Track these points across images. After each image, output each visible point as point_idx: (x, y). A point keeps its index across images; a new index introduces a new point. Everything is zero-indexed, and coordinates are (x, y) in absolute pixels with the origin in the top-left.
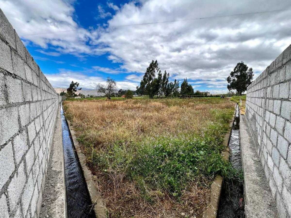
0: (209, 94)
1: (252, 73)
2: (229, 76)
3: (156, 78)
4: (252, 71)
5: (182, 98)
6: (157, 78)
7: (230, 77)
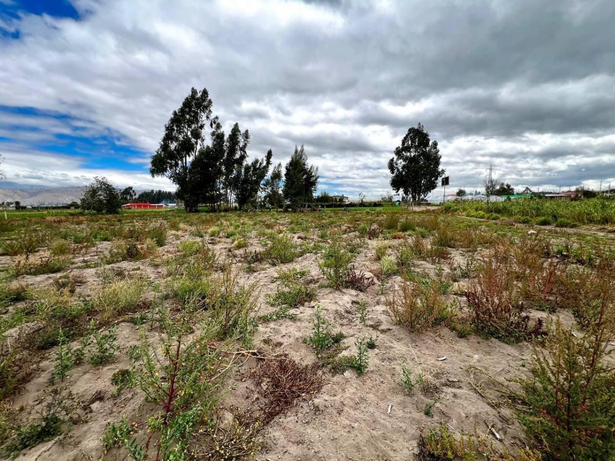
0: (346, 201)
1: (437, 153)
2: (393, 158)
3: (208, 147)
4: (436, 148)
5: (290, 210)
6: (211, 146)
7: (395, 160)
